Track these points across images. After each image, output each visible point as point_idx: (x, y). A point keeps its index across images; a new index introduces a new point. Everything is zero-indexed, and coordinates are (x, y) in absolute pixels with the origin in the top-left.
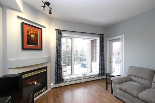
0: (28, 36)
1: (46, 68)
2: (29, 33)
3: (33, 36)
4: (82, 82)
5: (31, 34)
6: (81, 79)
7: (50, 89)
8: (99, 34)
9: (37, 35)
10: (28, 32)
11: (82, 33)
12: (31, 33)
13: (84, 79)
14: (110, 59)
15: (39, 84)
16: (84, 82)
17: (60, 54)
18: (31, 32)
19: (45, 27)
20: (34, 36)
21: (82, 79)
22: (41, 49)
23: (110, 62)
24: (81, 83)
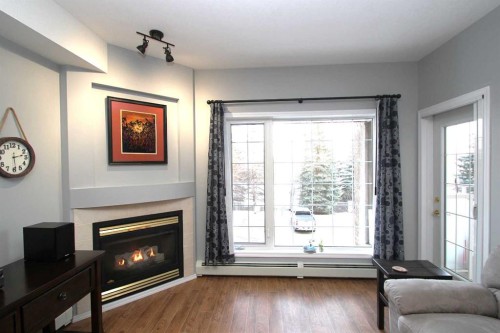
0: (124, 128)
1: (179, 214)
2: (128, 121)
3: (138, 129)
4: (300, 275)
5: (132, 124)
6: (296, 266)
7: (194, 277)
8: (377, 97)
9: (150, 125)
10: (124, 119)
11: (300, 101)
12: (134, 121)
13: (305, 266)
14: (437, 200)
15: (160, 257)
16: (305, 278)
17: (219, 176)
18: (134, 119)
19: (176, 100)
20: (141, 128)
21: (300, 265)
22: (165, 162)
23: (436, 213)
24: (293, 278)
